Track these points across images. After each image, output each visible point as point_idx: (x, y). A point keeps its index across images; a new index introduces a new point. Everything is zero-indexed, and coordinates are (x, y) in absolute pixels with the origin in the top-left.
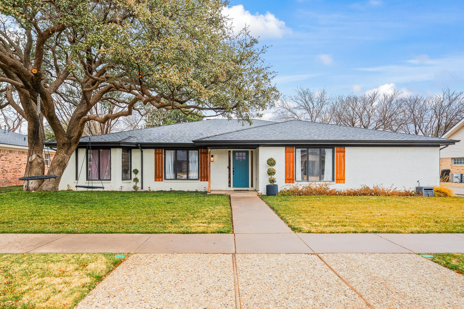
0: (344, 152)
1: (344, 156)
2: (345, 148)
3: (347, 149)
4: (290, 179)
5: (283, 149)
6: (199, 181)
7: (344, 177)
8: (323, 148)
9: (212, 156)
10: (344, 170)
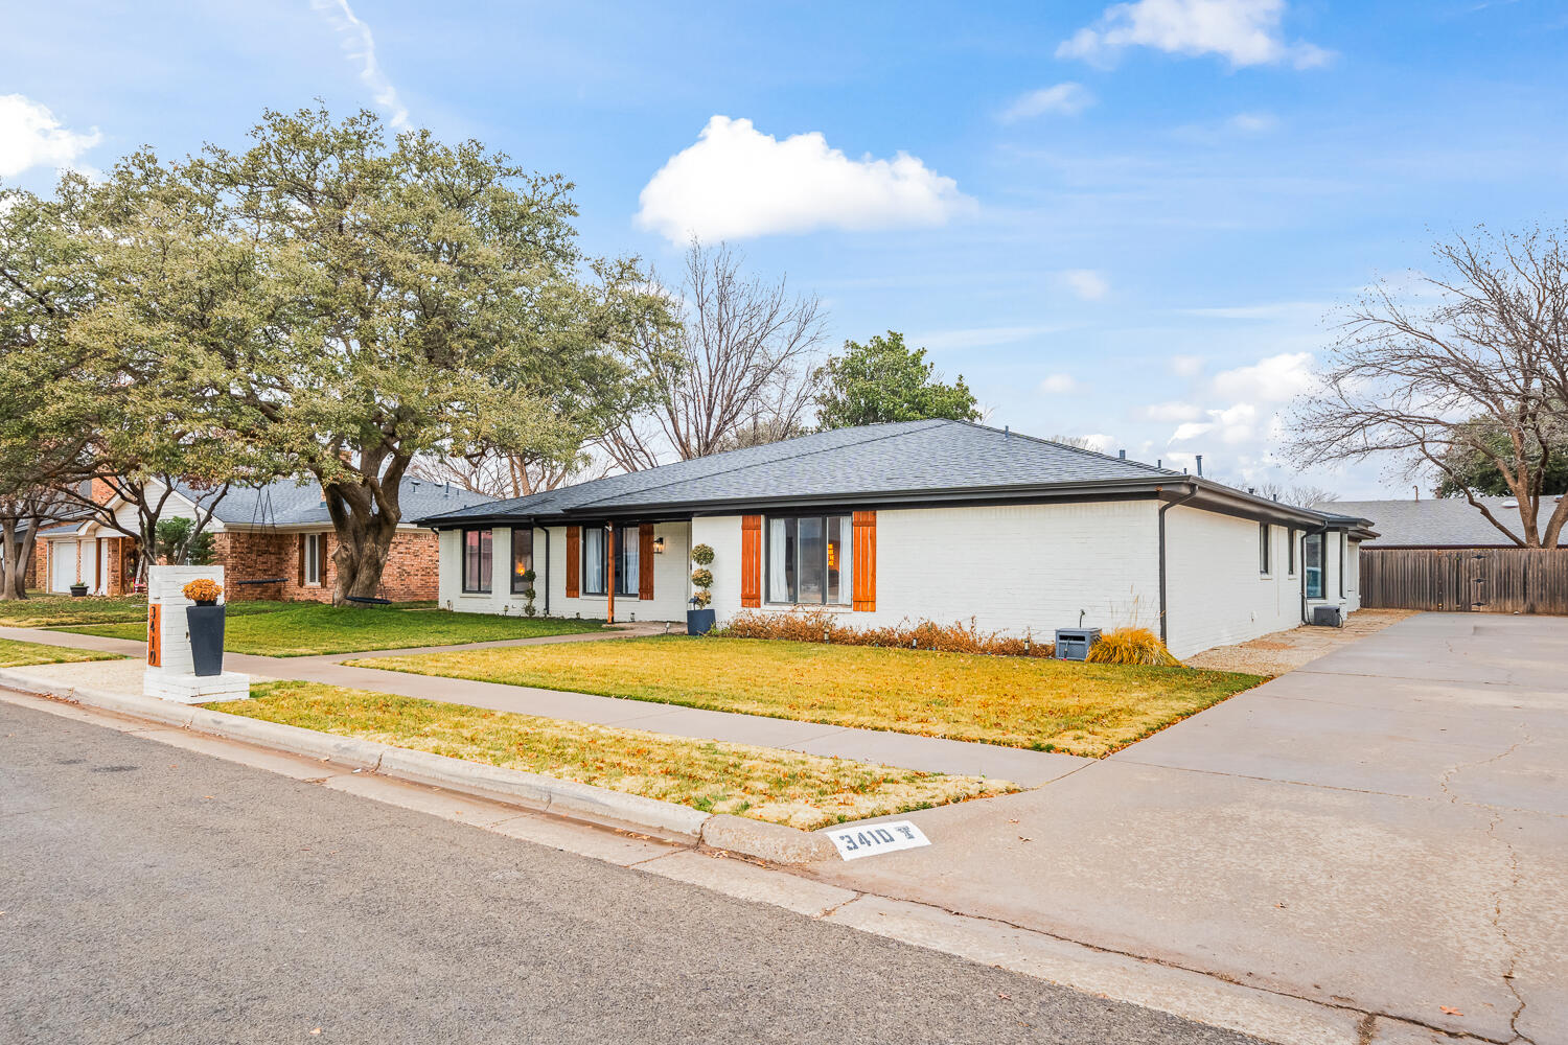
0: (873, 524)
1: (873, 538)
2: (875, 514)
3: (881, 516)
4: (750, 598)
5: (738, 521)
6: (638, 599)
7: (874, 595)
8: (830, 514)
9: (661, 541)
10: (874, 576)
